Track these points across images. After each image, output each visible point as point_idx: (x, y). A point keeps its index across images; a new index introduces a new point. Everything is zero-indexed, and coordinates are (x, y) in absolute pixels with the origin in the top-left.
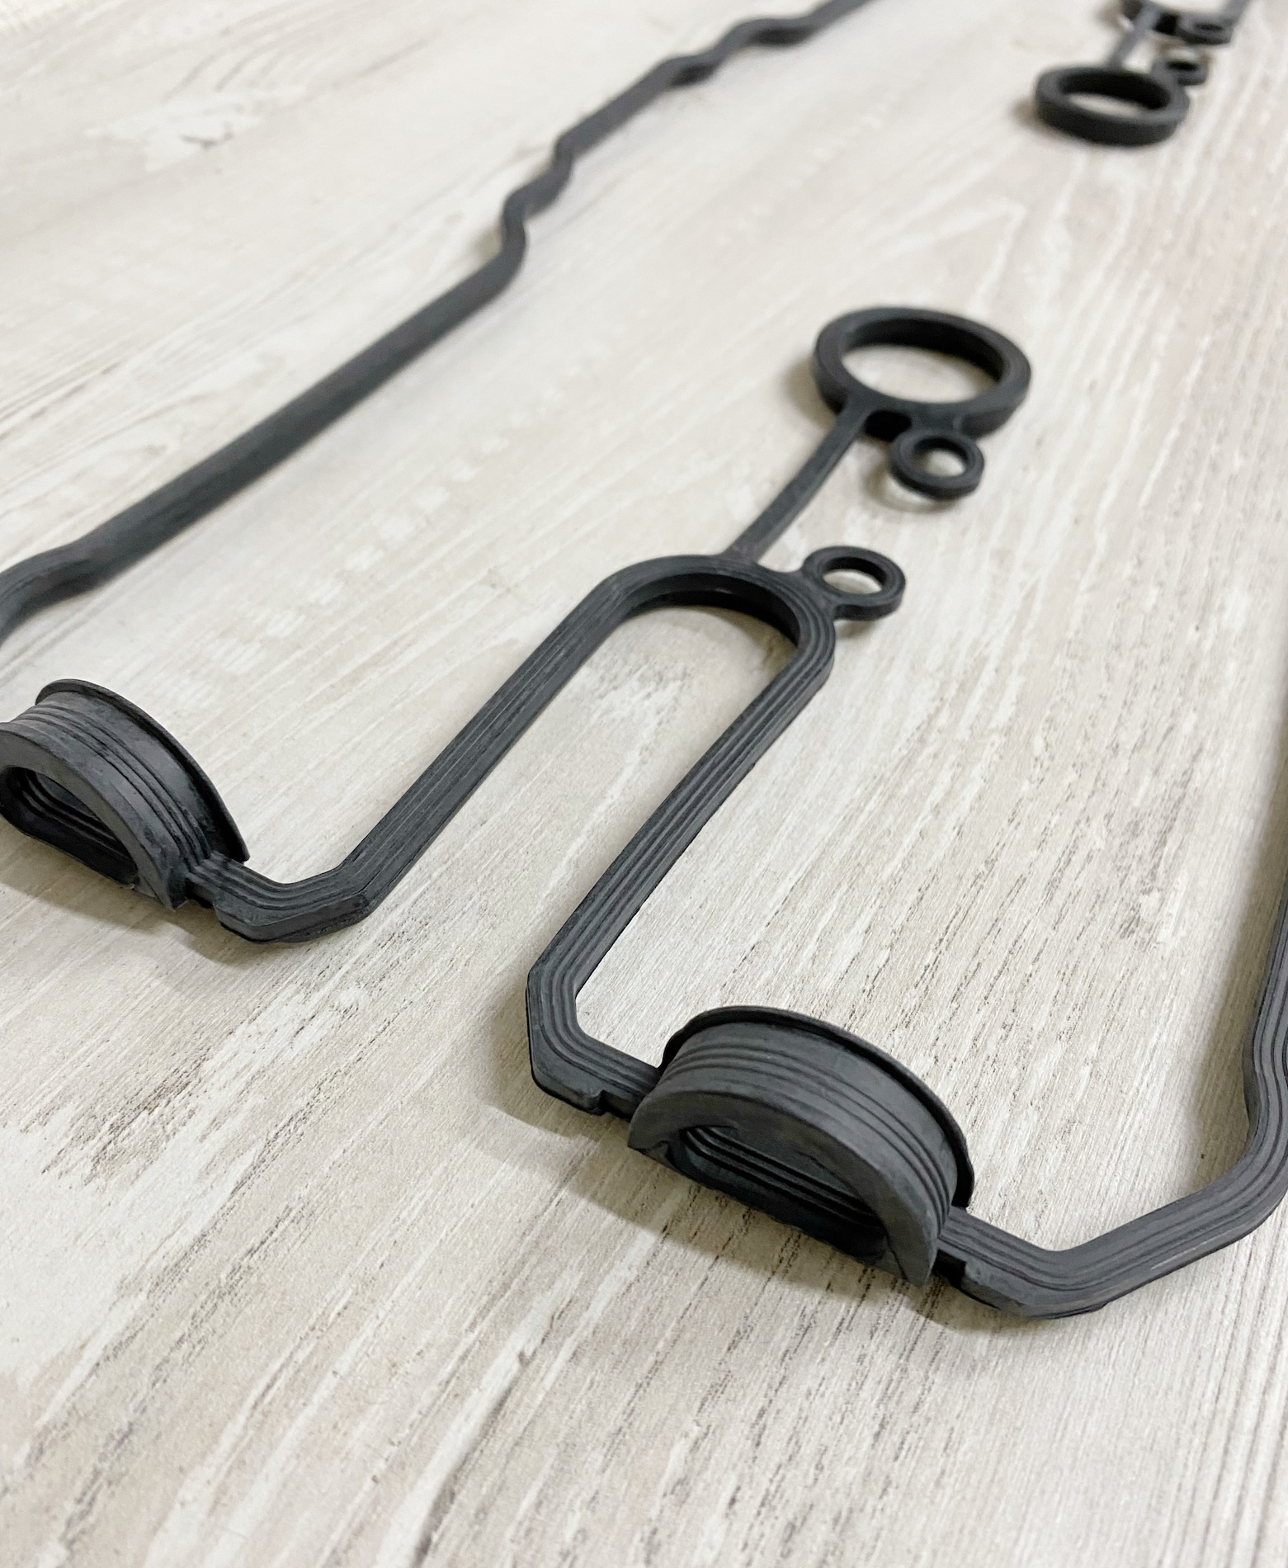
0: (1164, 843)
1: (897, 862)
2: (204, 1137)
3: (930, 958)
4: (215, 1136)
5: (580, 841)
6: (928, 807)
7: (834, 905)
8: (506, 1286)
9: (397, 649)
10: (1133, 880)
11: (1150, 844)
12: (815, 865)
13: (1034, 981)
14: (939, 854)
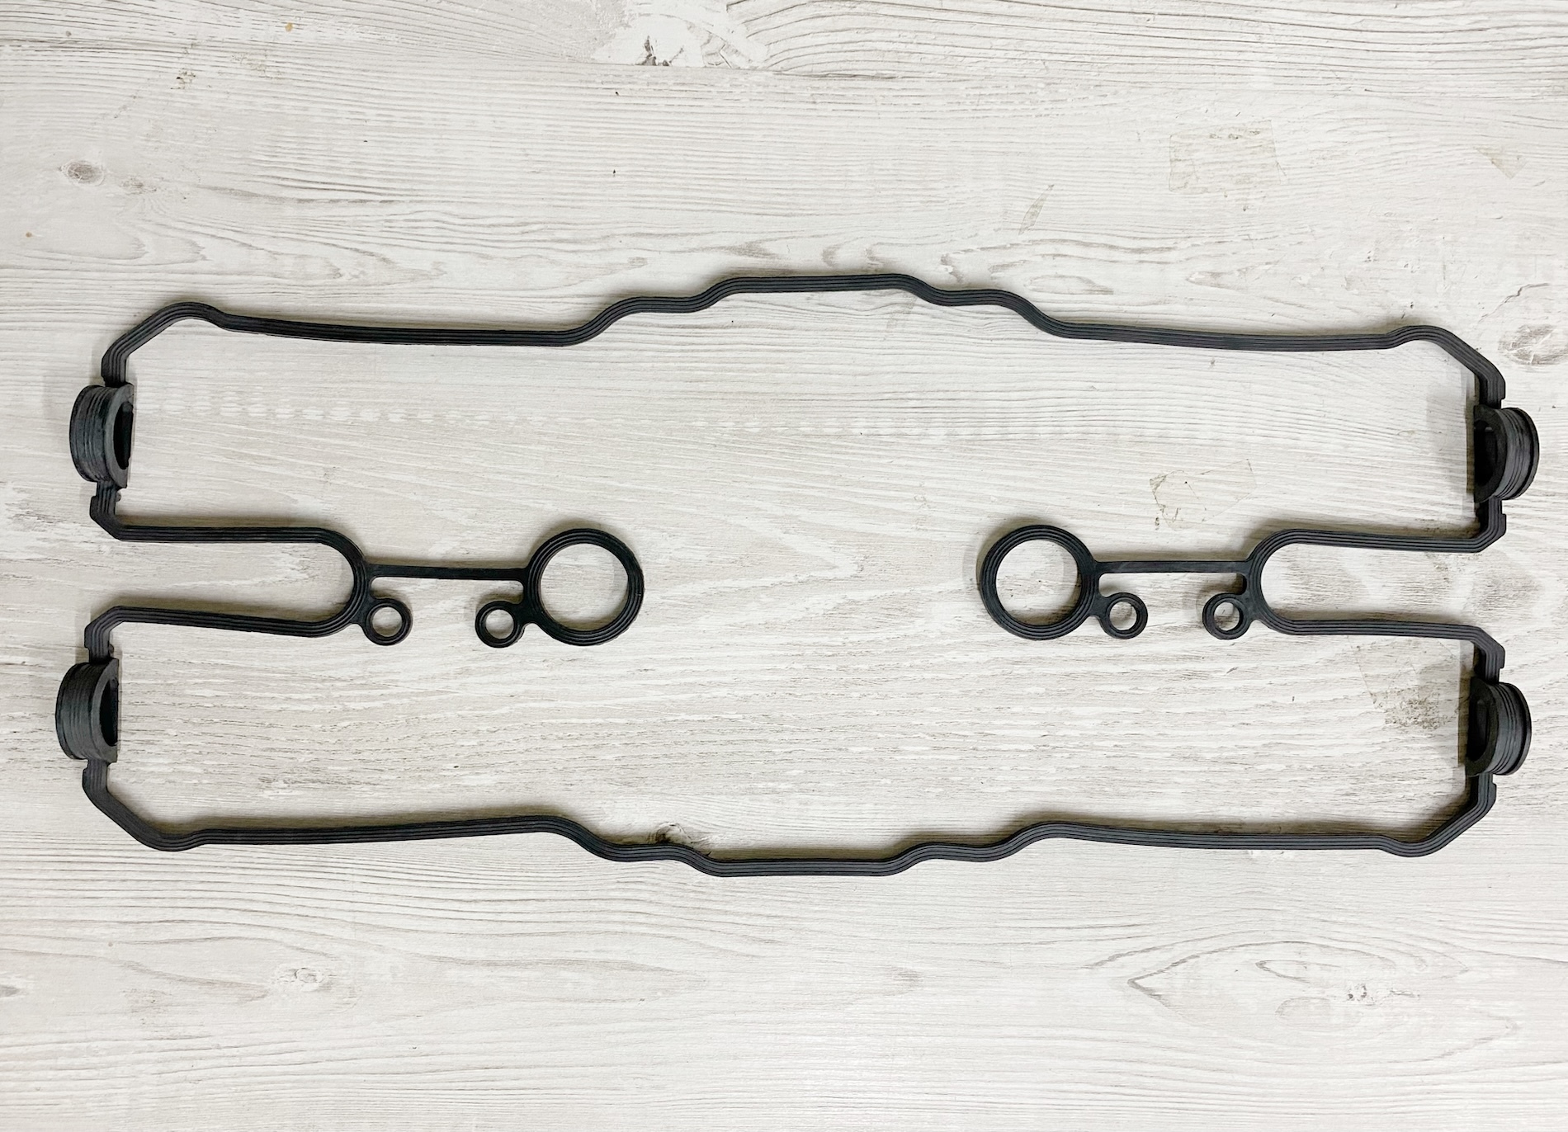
0: (314, 782)
1: (254, 694)
2: (38, 539)
3: (215, 720)
4: (41, 543)
5: (206, 583)
6: (288, 695)
7: (223, 681)
8: (40, 648)
9: (266, 462)
10: (290, 776)
11: (310, 778)
12: (237, 667)
13: (224, 756)
14: (265, 707)
